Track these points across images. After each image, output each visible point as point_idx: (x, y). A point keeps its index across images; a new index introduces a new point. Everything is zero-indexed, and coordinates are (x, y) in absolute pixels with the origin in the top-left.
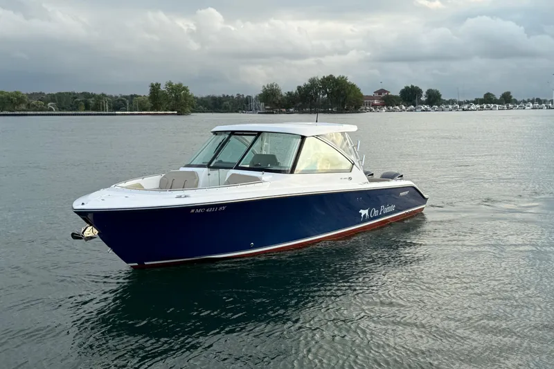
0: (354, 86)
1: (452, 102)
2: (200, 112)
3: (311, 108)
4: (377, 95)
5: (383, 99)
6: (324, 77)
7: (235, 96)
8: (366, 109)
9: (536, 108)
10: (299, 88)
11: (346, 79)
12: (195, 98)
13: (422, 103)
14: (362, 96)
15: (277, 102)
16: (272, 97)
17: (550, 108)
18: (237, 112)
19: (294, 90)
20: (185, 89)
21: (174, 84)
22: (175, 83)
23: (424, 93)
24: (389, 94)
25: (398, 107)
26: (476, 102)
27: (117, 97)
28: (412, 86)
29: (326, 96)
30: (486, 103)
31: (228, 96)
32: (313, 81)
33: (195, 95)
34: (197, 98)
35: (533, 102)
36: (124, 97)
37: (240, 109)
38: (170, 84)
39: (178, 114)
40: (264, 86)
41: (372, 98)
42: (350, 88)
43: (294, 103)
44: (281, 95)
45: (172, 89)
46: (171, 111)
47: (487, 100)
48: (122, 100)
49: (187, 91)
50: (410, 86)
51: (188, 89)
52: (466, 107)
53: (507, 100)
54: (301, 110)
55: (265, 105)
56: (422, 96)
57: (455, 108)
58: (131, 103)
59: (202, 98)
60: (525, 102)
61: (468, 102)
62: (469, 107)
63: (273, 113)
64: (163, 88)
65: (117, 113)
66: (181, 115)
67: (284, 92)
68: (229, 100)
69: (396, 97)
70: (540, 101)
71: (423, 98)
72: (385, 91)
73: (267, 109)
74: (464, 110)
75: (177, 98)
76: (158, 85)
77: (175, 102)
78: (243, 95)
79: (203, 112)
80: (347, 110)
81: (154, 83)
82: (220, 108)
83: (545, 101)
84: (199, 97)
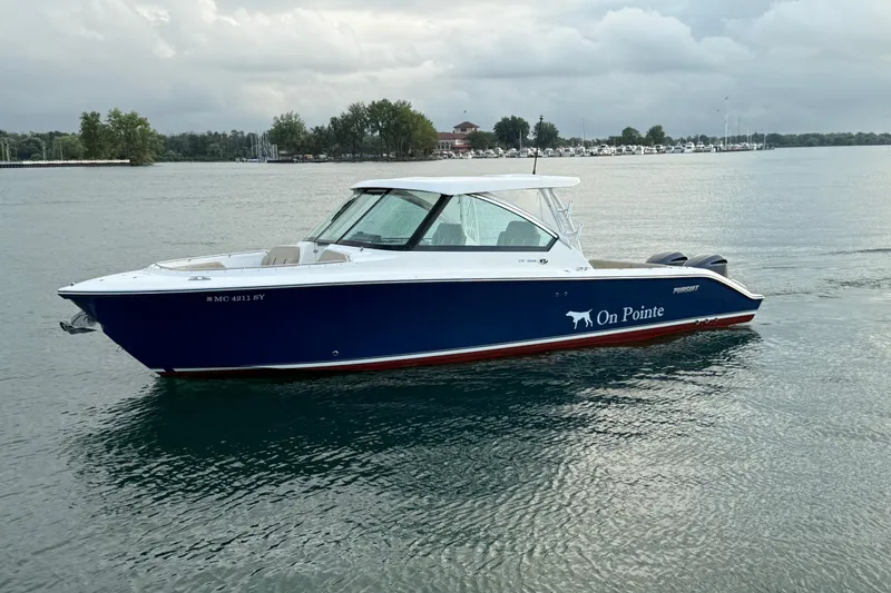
0: (422, 117)
1: (575, 142)
2: (171, 161)
3: (353, 153)
4: (459, 132)
5: (468, 137)
6: (373, 103)
7: (229, 134)
8: (442, 154)
9: (701, 151)
10: (334, 121)
11: (409, 106)
12: (160, 137)
13: (528, 144)
14: (435, 134)
15: (299, 144)
16: (290, 135)
17: (721, 151)
18: (232, 160)
19: (326, 124)
20: (142, 122)
21: (123, 114)
22: (125, 112)
23: (532, 129)
24: (478, 130)
25: (491, 151)
26: (610, 142)
27: (25, 136)
28: (513, 118)
29: (378, 133)
30: (626, 144)
31: (216, 133)
32: (355, 109)
33: (160, 132)
34: (164, 137)
35: (695, 142)
36: (38, 135)
37: (238, 156)
38: (116, 114)
39: (131, 165)
40: (275, 118)
41: (452, 136)
42: (415, 120)
43: (326, 145)
44: (305, 133)
45: (120, 122)
46: (118, 158)
47: (628, 139)
48: (36, 142)
49: (147, 125)
50: (509, 117)
51: (148, 121)
52: (595, 150)
53: (656, 138)
54: (337, 157)
55: (279, 149)
56: (527, 133)
57: (579, 152)
58: (49, 146)
59: (173, 137)
60: (683, 142)
61: (598, 143)
62: (599, 150)
63: (292, 162)
64: (103, 120)
65: (24, 163)
66: (137, 165)
67: (309, 126)
68: (218, 141)
69: (488, 134)
70: (705, 140)
71: (531, 137)
72: (471, 126)
73: (283, 155)
74: (592, 154)
75: (129, 138)
76: (95, 116)
77: (125, 144)
78: (242, 133)
79: (176, 160)
80: (411, 155)
81: (89, 112)
82: (205, 153)
83: (713, 140)
84: (168, 135)
